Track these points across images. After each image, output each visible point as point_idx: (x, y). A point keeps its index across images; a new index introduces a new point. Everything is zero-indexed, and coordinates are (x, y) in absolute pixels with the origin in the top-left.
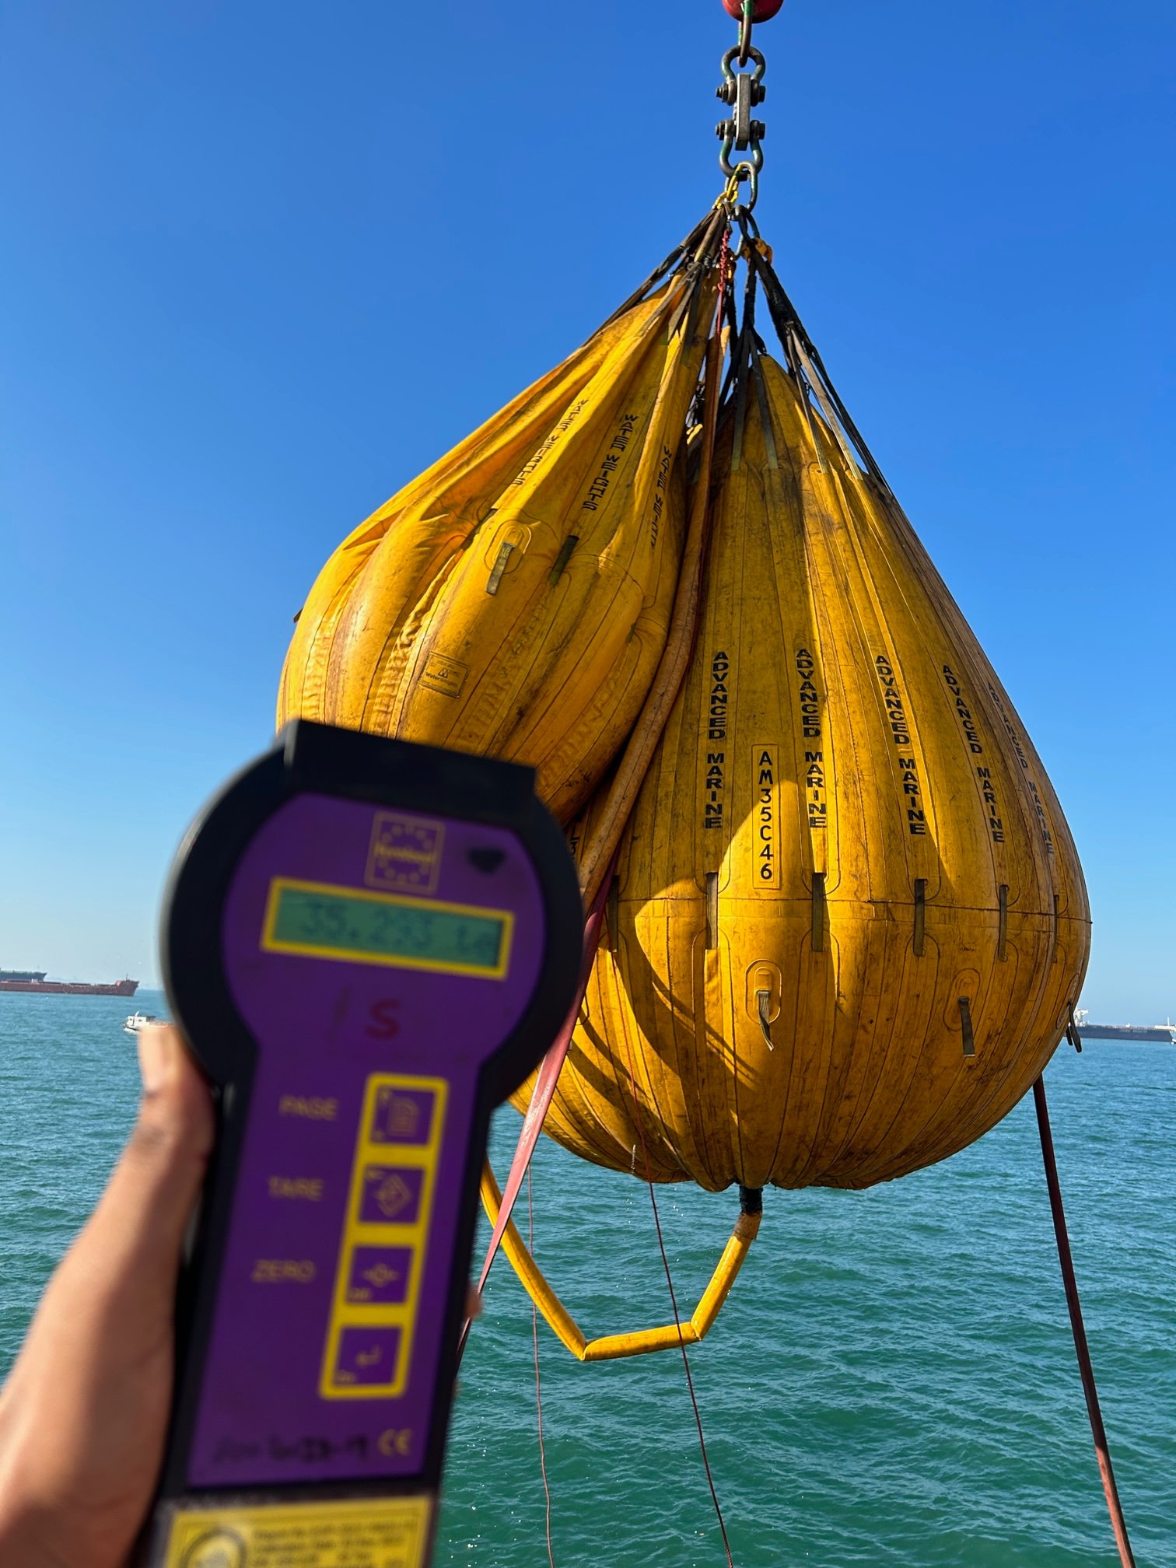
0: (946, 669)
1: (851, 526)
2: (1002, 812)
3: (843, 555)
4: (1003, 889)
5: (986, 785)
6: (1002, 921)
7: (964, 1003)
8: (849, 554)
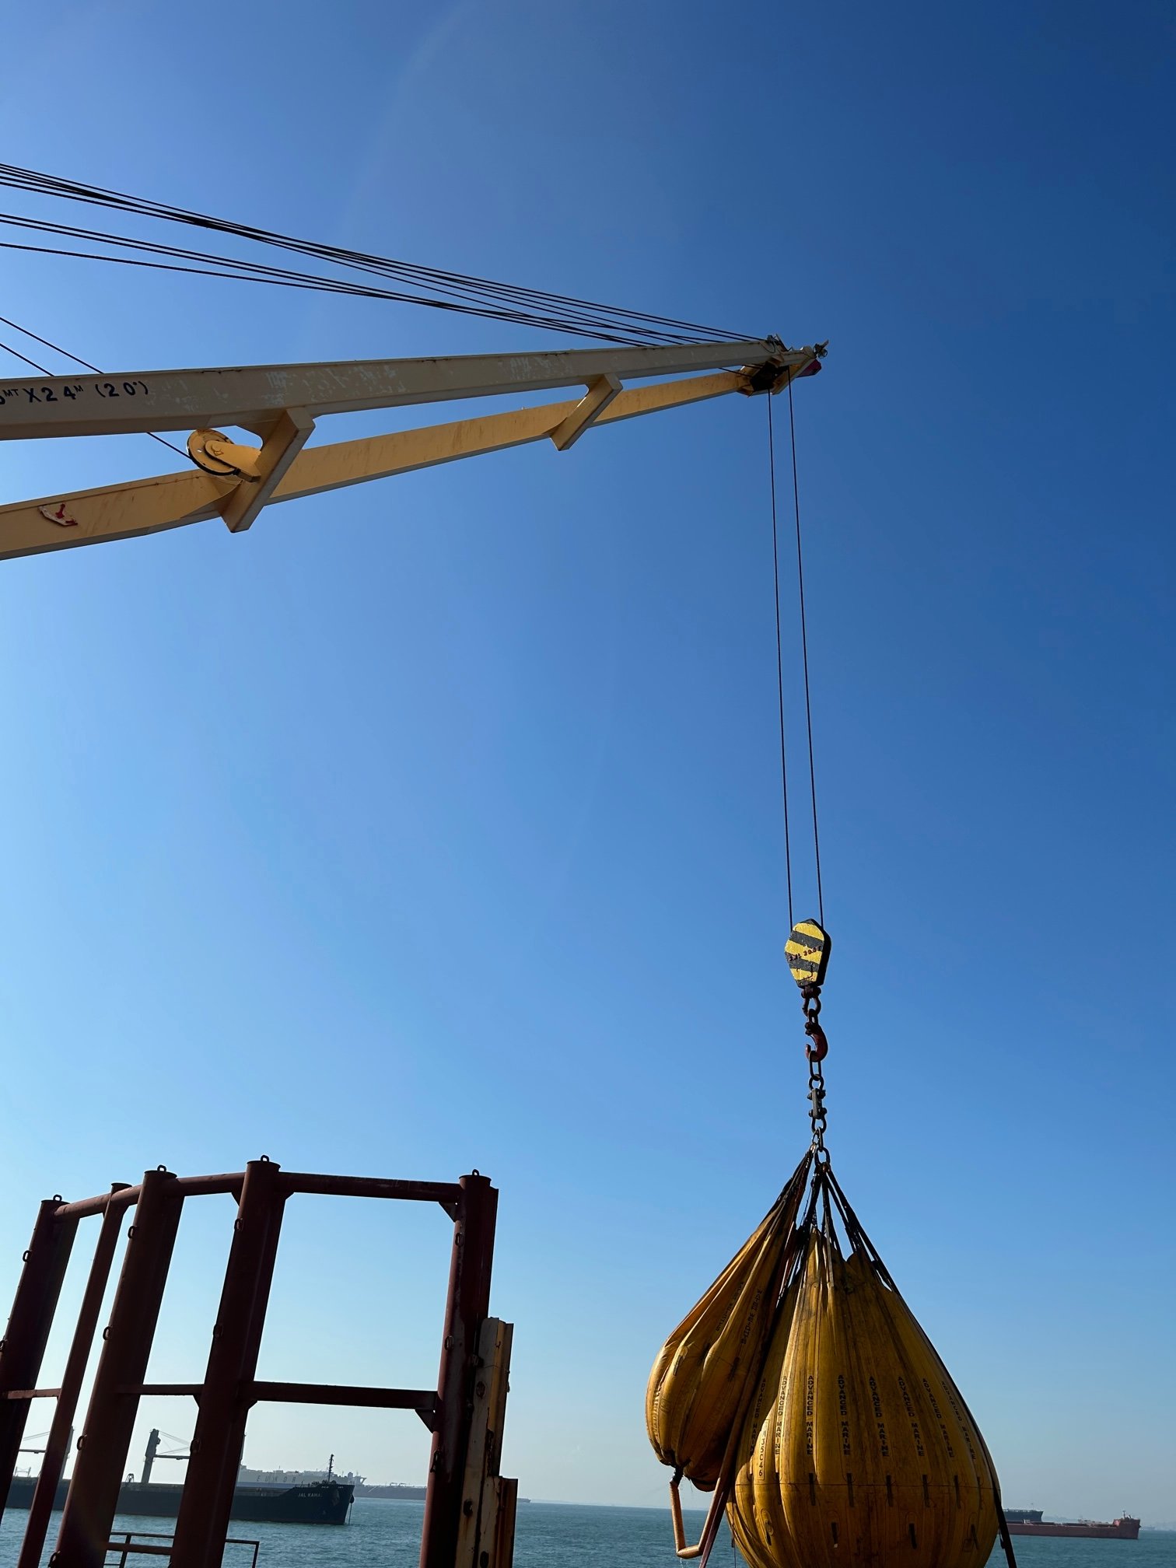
0: (841, 1377)
1: (819, 1314)
2: (851, 1440)
3: (811, 1328)
4: (849, 1475)
5: (845, 1429)
6: (850, 1489)
7: (834, 1525)
8: (814, 1328)
